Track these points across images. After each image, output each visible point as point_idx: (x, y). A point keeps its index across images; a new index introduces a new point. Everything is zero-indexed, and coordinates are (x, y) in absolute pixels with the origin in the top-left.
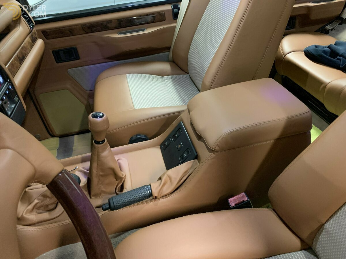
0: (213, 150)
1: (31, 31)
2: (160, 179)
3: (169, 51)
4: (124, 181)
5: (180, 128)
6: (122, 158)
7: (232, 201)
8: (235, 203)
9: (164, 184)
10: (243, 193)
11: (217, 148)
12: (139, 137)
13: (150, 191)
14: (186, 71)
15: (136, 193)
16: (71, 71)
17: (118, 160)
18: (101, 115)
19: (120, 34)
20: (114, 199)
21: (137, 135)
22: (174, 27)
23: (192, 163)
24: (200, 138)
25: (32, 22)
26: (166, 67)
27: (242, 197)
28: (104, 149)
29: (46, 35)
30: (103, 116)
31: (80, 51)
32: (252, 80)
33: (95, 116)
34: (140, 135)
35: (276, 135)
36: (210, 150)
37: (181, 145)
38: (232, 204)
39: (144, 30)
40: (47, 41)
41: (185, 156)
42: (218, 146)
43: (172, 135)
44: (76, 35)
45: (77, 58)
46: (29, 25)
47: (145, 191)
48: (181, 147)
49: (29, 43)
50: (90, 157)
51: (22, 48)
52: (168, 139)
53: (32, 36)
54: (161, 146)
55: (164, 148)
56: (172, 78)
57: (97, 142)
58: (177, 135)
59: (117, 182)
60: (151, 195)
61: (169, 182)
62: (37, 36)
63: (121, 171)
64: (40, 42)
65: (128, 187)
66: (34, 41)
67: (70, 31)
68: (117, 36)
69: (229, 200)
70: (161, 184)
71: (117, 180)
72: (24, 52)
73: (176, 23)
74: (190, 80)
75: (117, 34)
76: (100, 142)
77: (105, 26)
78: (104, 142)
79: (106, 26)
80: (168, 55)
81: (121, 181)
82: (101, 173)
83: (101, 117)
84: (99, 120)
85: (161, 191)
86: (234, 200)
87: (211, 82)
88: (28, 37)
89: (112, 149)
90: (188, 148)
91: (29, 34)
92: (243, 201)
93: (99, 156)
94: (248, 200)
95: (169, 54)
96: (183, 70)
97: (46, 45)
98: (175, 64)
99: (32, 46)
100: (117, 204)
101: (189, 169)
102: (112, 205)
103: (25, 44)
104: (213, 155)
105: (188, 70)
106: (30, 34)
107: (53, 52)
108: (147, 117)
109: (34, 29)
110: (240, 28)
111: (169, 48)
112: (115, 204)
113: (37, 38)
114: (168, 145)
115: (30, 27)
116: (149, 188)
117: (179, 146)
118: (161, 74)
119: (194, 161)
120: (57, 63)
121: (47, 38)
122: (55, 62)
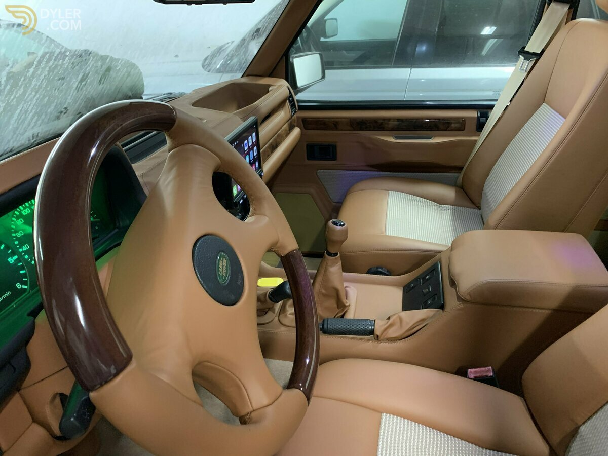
0: (462, 299)
1: (292, 117)
2: (389, 318)
3: (460, 173)
4: (346, 311)
5: (434, 270)
6: (351, 287)
7: (472, 372)
8: (475, 376)
9: (391, 325)
10: (490, 368)
11: (468, 298)
12: (380, 270)
13: (373, 327)
14: (478, 205)
15: (355, 323)
16: (321, 173)
17: (346, 287)
18: (342, 224)
19: (396, 138)
20: (329, 320)
21: (378, 268)
22: (475, 142)
23: (434, 312)
24: (453, 283)
25: (295, 107)
26: (449, 193)
27: (489, 371)
28: (334, 264)
29: (306, 124)
30: (344, 225)
31: (339, 150)
32: (563, 231)
33: (335, 224)
34: (382, 268)
35: (554, 304)
36: (459, 298)
37: (429, 289)
38: (472, 376)
39: (429, 138)
40: (305, 131)
41: (429, 302)
42: (470, 295)
43: (423, 277)
44: (342, 130)
45: (334, 158)
46: (292, 110)
47: (366, 325)
48: (428, 292)
49: (286, 130)
50: (315, 275)
51: (278, 136)
52: (416, 280)
53: (291, 123)
54: (404, 287)
55: (408, 291)
56: (454, 210)
57: (329, 252)
58: (428, 277)
59: (338, 310)
60: (372, 332)
61: (398, 325)
62: (295, 124)
63: (346, 299)
64: (296, 131)
65: (350, 315)
66: (291, 128)
67: (335, 125)
68: (392, 140)
69: (469, 370)
70: (387, 323)
71: (338, 308)
72: (278, 140)
73: (479, 136)
74: (480, 218)
75: (392, 138)
76: (333, 254)
77: (379, 125)
78: (337, 255)
79: (382, 123)
80: (457, 178)
81: (343, 310)
82: (323, 291)
83: (341, 226)
84: (338, 228)
85: (385, 332)
86: (475, 371)
87: (497, 222)
88: (287, 124)
89: (343, 273)
90: (436, 294)
91: (288, 121)
92: (487, 376)
94: (492, 376)
95: (459, 176)
96: (473, 203)
97: (302, 135)
98: (463, 191)
99: (287, 134)
100: (331, 327)
101: (428, 318)
102: (325, 326)
103: (282, 131)
104: (461, 306)
105: (480, 204)
106: (290, 121)
107: (307, 145)
108: (396, 247)
109: (295, 115)
110: (553, 159)
111: (461, 168)
112: (329, 326)
113: (294, 127)
114: (414, 287)
115: (292, 112)
116: (372, 324)
117: (427, 290)
118: (439, 201)
119: (438, 311)
120: (308, 159)
121: (306, 128)
122: (306, 158)
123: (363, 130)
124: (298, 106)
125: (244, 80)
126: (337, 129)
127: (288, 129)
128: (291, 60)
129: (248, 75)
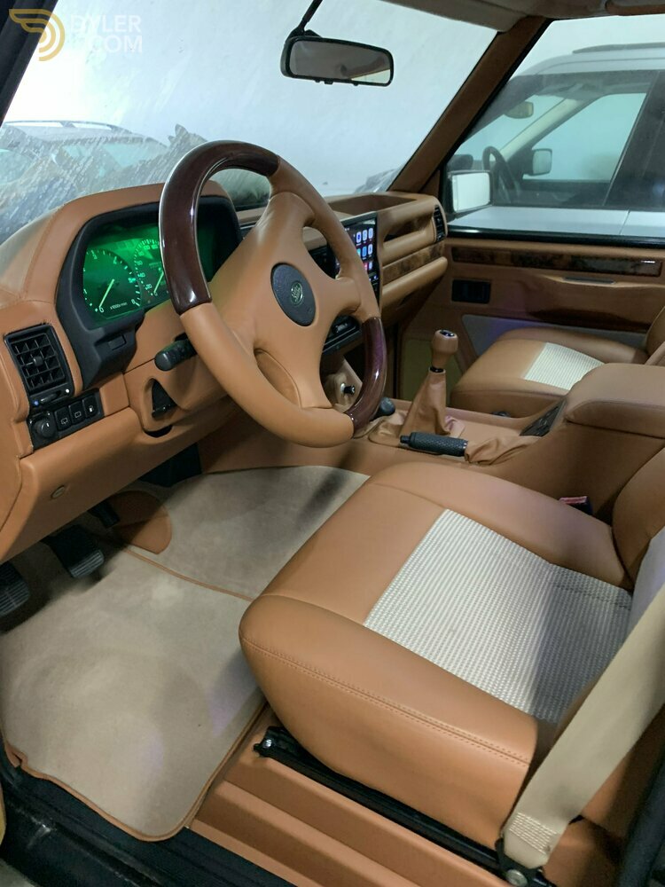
1: (436, 242)
6: (459, 422)
13: (465, 448)
16: (467, 318)
18: (452, 334)
19: (567, 278)
20: (418, 434)
21: (500, 412)
25: (444, 231)
28: (437, 381)
29: (456, 255)
33: (444, 334)
39: (610, 282)
40: (454, 263)
43: (544, 417)
44: (499, 265)
45: (486, 300)
46: (438, 233)
47: (457, 445)
49: (425, 255)
51: (413, 257)
53: (434, 249)
57: (433, 367)
60: (463, 452)
62: (442, 252)
64: (442, 261)
66: (434, 256)
67: (491, 257)
68: (561, 280)
72: (412, 262)
75: (562, 278)
76: (438, 369)
77: (549, 262)
78: (441, 372)
82: (421, 412)
83: (449, 335)
84: (446, 338)
85: (478, 454)
88: (427, 248)
91: (430, 245)
93: (427, 386)
97: (449, 266)
98: (645, 354)
99: (427, 261)
100: (418, 440)
102: (412, 439)
103: (419, 254)
106: (433, 246)
107: (455, 282)
109: (442, 241)
112: (416, 439)
115: (437, 237)
116: (464, 444)
120: (453, 299)
121: (455, 260)
122: (450, 297)
123: (527, 267)
124: (449, 232)
125: (388, 193)
126: (494, 264)
127: (429, 255)
128: (449, 177)
129: (394, 190)
